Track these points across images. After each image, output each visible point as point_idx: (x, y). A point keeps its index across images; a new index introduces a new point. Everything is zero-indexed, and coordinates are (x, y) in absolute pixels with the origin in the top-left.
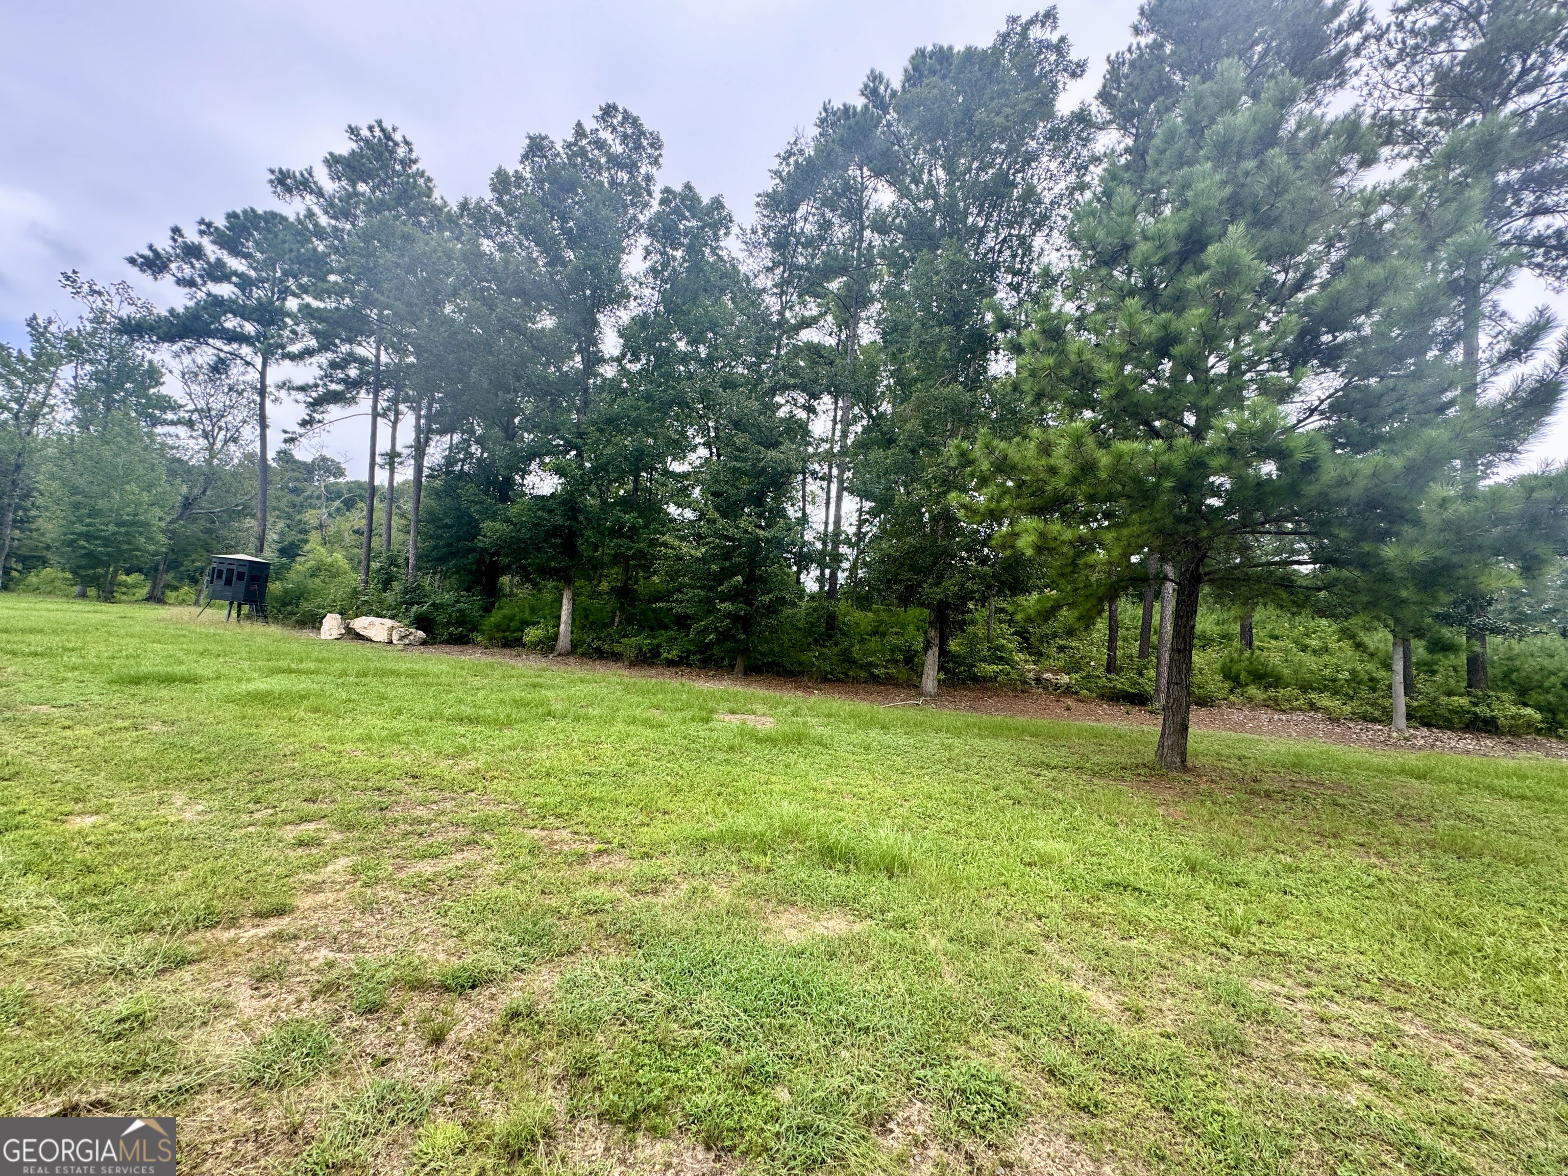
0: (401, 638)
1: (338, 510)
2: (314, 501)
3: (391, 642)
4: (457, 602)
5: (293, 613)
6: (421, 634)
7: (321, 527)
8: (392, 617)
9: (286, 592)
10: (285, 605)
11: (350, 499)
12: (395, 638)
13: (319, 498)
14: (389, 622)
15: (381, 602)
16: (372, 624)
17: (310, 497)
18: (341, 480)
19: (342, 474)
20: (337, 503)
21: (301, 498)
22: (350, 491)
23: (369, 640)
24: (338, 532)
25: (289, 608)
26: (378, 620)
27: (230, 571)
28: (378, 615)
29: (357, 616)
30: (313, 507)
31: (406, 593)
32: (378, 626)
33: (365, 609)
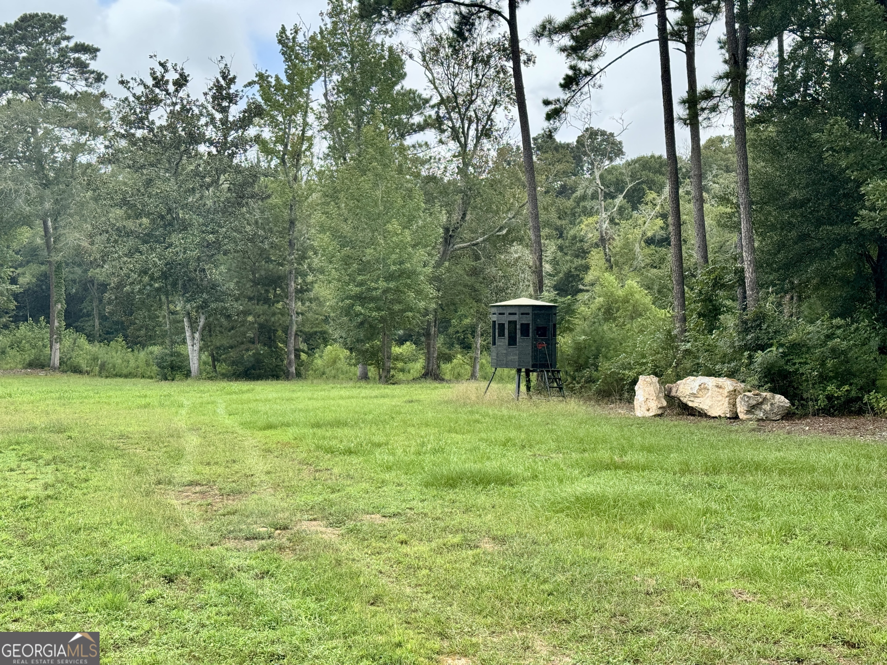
0: (751, 409)
1: (621, 210)
2: (588, 204)
3: (735, 417)
4: (830, 337)
5: (591, 380)
6: (781, 400)
7: (603, 241)
8: (731, 375)
9: (579, 348)
10: (579, 368)
11: (634, 190)
12: (741, 409)
13: (594, 196)
14: (728, 384)
15: (710, 350)
16: (703, 388)
17: (583, 198)
18: (618, 162)
19: (620, 152)
20: (619, 200)
21: (570, 203)
22: (633, 177)
23: (701, 414)
24: (627, 245)
25: (586, 373)
26: (711, 381)
27: (512, 323)
28: (711, 373)
29: (679, 377)
30: (589, 213)
31: (747, 331)
32: (713, 391)
33: (688, 364)
